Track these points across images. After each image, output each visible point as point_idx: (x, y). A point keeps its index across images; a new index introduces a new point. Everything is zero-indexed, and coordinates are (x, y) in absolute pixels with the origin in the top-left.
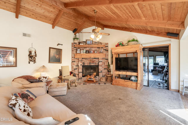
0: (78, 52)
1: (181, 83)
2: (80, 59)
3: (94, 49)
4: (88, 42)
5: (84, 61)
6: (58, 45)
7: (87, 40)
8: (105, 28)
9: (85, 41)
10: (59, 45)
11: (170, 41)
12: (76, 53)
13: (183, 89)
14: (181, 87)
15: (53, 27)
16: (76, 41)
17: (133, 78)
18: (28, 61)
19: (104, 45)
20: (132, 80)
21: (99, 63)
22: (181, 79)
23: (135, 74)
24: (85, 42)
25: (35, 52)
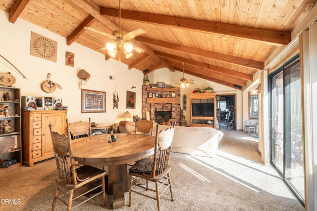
0: (150, 96)
1: (244, 124)
2: (152, 104)
3: (165, 93)
4: (160, 85)
5: (157, 106)
6: (132, 88)
7: (158, 83)
8: (176, 71)
9: (156, 83)
10: (134, 88)
11: (236, 91)
12: (148, 97)
13: (245, 128)
14: (243, 127)
15: (130, 68)
16: (147, 84)
17: (210, 122)
18: (113, 106)
19: (177, 89)
20: (209, 124)
21: (173, 109)
22: (244, 121)
23: (211, 118)
24: (156, 85)
25: (118, 97)
